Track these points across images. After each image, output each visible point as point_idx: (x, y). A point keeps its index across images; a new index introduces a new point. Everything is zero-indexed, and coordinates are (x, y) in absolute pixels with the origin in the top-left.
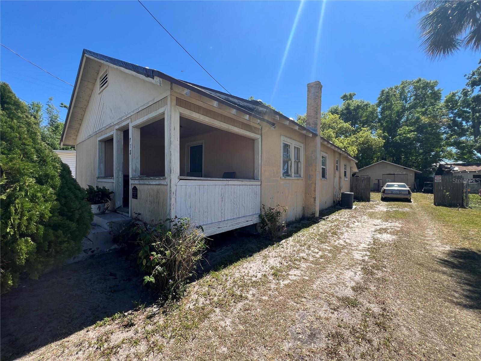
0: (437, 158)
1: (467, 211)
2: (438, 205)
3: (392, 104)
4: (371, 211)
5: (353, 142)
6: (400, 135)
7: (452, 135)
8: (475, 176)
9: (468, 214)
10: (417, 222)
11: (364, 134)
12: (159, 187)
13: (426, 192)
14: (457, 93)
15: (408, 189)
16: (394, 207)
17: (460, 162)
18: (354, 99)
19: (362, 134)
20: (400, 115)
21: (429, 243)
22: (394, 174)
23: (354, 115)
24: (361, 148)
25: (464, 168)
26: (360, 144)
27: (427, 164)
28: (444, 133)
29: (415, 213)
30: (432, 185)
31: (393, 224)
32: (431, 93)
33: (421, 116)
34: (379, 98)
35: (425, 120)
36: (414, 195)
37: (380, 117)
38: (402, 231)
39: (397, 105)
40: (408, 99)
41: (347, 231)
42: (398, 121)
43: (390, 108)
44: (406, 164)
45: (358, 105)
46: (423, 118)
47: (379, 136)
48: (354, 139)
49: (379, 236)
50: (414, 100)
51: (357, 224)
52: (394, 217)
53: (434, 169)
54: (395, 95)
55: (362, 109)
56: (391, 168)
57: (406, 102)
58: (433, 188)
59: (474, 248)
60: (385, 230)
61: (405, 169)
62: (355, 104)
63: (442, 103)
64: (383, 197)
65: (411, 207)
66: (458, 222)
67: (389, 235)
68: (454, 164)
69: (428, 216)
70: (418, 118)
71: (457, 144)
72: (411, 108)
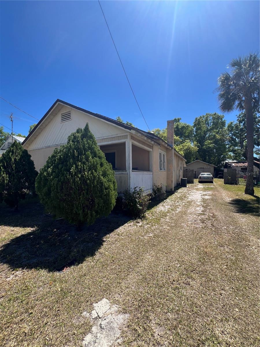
0: (224, 159)
1: (238, 186)
2: (226, 184)
3: (201, 127)
4: (196, 188)
5: (181, 148)
6: (206, 145)
7: (231, 146)
8: (242, 169)
9: (238, 187)
10: (218, 191)
11: (187, 144)
12: (121, 175)
13: (220, 178)
14: (233, 122)
15: (212, 176)
16: (207, 185)
17: (235, 161)
18: (180, 121)
19: (186, 144)
20: (205, 133)
21: (224, 198)
22: (203, 168)
23: (181, 132)
24: (186, 152)
25: (237, 164)
26: (185, 150)
27: (219, 161)
28: (227, 144)
29: (216, 188)
30: (223, 174)
31: (208, 193)
32: (221, 122)
33: (216, 135)
34: (194, 123)
35: (218, 137)
36: (215, 179)
37: (195, 134)
38: (213, 195)
39: (204, 127)
40: (210, 124)
41: (189, 196)
42: (204, 137)
43: (200, 129)
44: (209, 162)
45: (183, 126)
46: (217, 136)
47: (196, 146)
48: (182, 147)
49: (204, 197)
50: (213, 125)
51: (192, 193)
52: (207, 190)
53: (223, 165)
54: (203, 121)
55: (185, 128)
56: (203, 164)
57: (208, 126)
58: (223, 176)
59: (240, 198)
60: (206, 195)
61: (209, 165)
62: (182, 125)
63: (226, 128)
64: (200, 181)
65: (214, 185)
66: (234, 190)
67: (208, 197)
68: (233, 162)
69: (222, 189)
70: (215, 136)
71: (234, 151)
72: (211, 129)
